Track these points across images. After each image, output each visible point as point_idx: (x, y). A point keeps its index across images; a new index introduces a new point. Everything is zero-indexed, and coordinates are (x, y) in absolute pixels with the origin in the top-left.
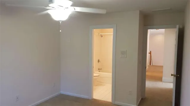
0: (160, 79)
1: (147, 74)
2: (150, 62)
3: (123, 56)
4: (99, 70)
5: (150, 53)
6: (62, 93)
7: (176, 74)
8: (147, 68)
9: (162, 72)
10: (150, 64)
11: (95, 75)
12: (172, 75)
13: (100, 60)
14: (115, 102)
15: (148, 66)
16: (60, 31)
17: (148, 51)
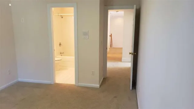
0: (120, 60)
1: (108, 55)
2: (111, 44)
3: (85, 37)
4: (61, 54)
5: (111, 36)
6: (19, 81)
7: (133, 52)
8: (108, 50)
9: (122, 53)
10: (111, 47)
11: (56, 59)
12: (130, 53)
13: (61, 44)
14: (79, 84)
15: (109, 48)
16: (10, 5)
17: (109, 34)
